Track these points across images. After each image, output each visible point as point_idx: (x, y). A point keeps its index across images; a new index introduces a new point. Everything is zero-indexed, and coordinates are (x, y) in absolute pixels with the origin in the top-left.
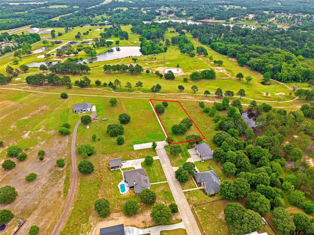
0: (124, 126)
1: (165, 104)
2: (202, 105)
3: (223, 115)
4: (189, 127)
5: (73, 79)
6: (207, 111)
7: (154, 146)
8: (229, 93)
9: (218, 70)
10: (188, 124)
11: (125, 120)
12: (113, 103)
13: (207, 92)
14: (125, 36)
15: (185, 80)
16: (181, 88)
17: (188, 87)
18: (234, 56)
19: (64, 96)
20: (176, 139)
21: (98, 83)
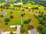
1: (24, 14)
3: (41, 19)
4: (30, 21)
6: (36, 17)
7: (16, 27)
8: (43, 13)
9: (39, 8)
10: (29, 21)
13: (36, 12)
18: (43, 5)
19: (2, 10)
20: (25, 25)
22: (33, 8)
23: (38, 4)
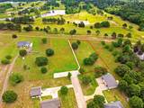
0: (49, 58)
1: (79, 42)
2: (103, 43)
5: (23, 26)
6: (107, 47)
7: (70, 75)
8: (121, 35)
9: (111, 22)
10: (95, 58)
11: (50, 53)
12: (44, 41)
13: (106, 35)
14: (58, 5)
15: (91, 27)
16: (89, 32)
17: (93, 31)
18: (119, 15)
19: (15, 37)
21: (37, 29)
22: (97, 26)
23: (106, 11)
